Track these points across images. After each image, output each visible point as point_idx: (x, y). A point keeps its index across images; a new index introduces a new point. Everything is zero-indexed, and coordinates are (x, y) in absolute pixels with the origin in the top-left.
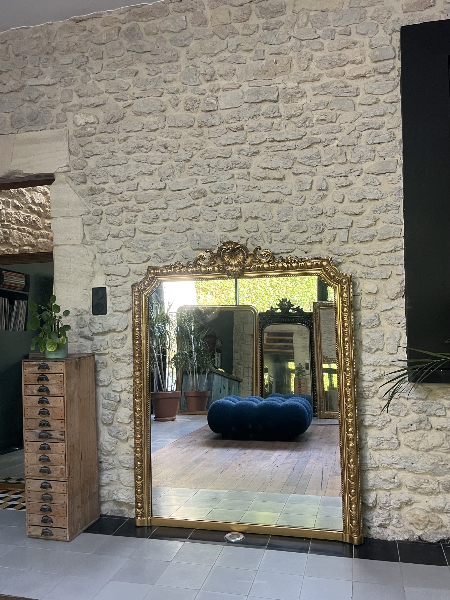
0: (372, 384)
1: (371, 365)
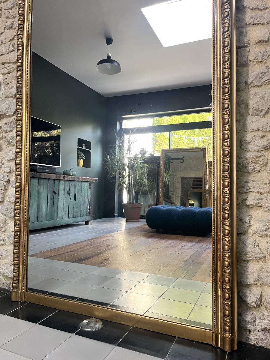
0: (259, 154)
1: (259, 130)
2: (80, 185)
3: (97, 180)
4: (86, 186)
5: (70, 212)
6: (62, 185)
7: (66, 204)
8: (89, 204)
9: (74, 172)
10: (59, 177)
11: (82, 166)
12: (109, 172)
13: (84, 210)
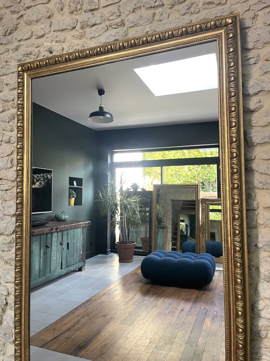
2: (72, 233)
3: (90, 223)
4: (79, 232)
5: (63, 263)
6: (55, 237)
7: (59, 256)
8: (82, 250)
9: (66, 216)
10: (52, 229)
11: (73, 205)
12: (101, 210)
13: (77, 257)
